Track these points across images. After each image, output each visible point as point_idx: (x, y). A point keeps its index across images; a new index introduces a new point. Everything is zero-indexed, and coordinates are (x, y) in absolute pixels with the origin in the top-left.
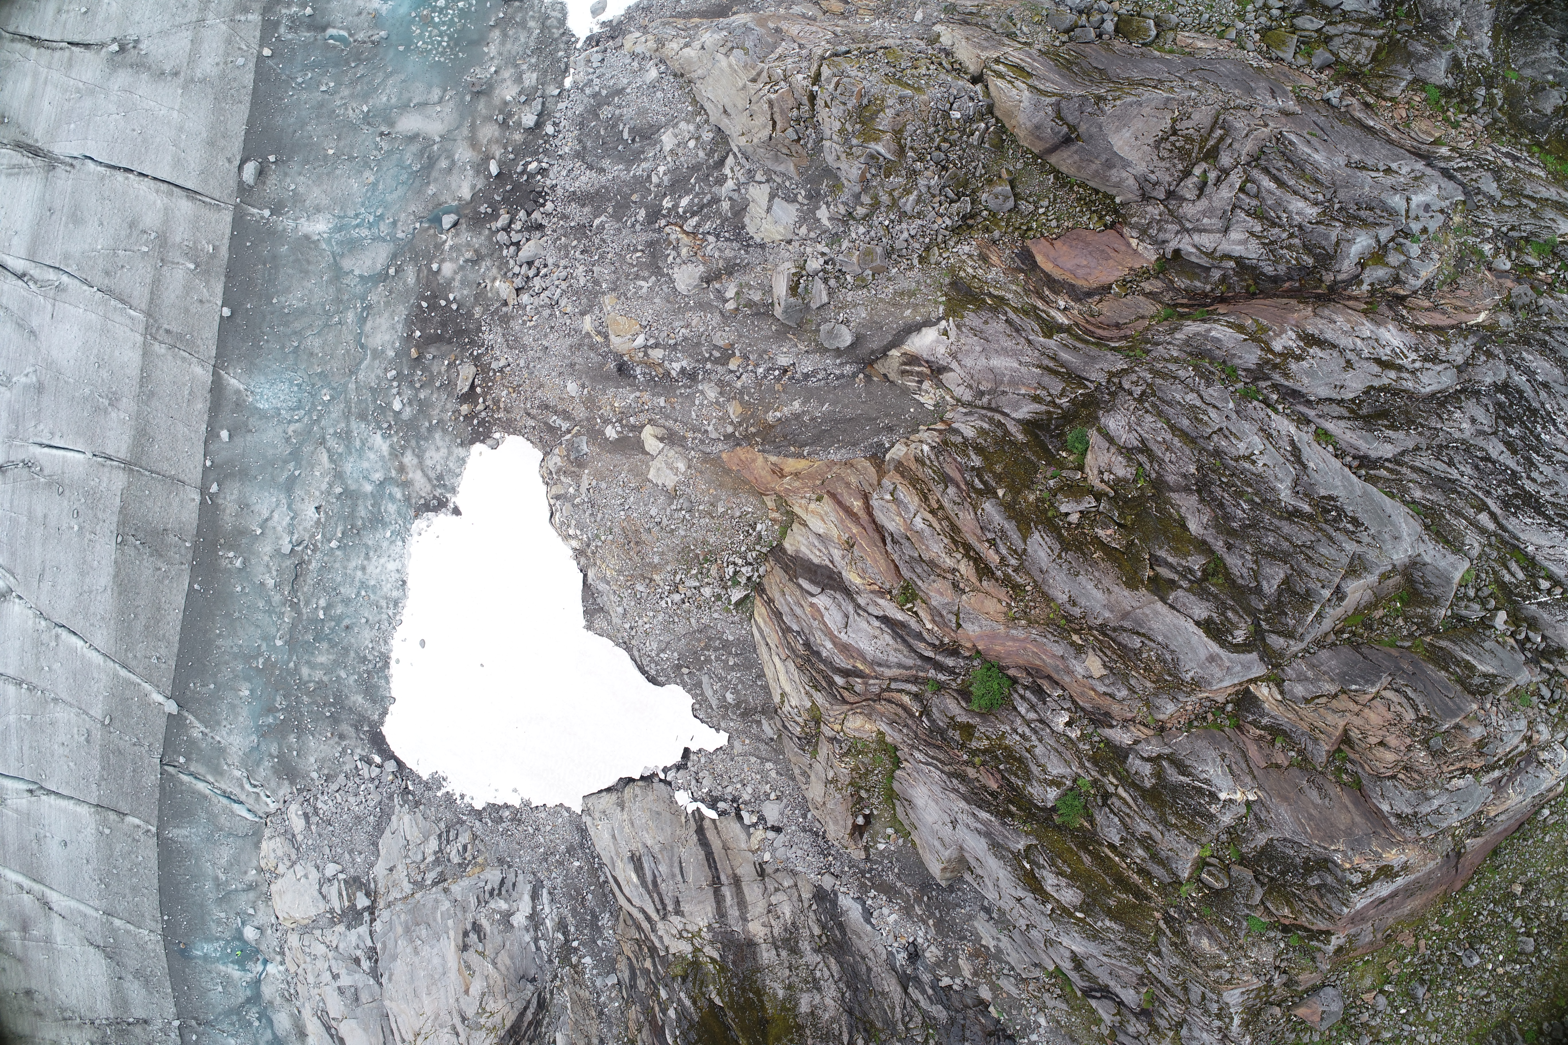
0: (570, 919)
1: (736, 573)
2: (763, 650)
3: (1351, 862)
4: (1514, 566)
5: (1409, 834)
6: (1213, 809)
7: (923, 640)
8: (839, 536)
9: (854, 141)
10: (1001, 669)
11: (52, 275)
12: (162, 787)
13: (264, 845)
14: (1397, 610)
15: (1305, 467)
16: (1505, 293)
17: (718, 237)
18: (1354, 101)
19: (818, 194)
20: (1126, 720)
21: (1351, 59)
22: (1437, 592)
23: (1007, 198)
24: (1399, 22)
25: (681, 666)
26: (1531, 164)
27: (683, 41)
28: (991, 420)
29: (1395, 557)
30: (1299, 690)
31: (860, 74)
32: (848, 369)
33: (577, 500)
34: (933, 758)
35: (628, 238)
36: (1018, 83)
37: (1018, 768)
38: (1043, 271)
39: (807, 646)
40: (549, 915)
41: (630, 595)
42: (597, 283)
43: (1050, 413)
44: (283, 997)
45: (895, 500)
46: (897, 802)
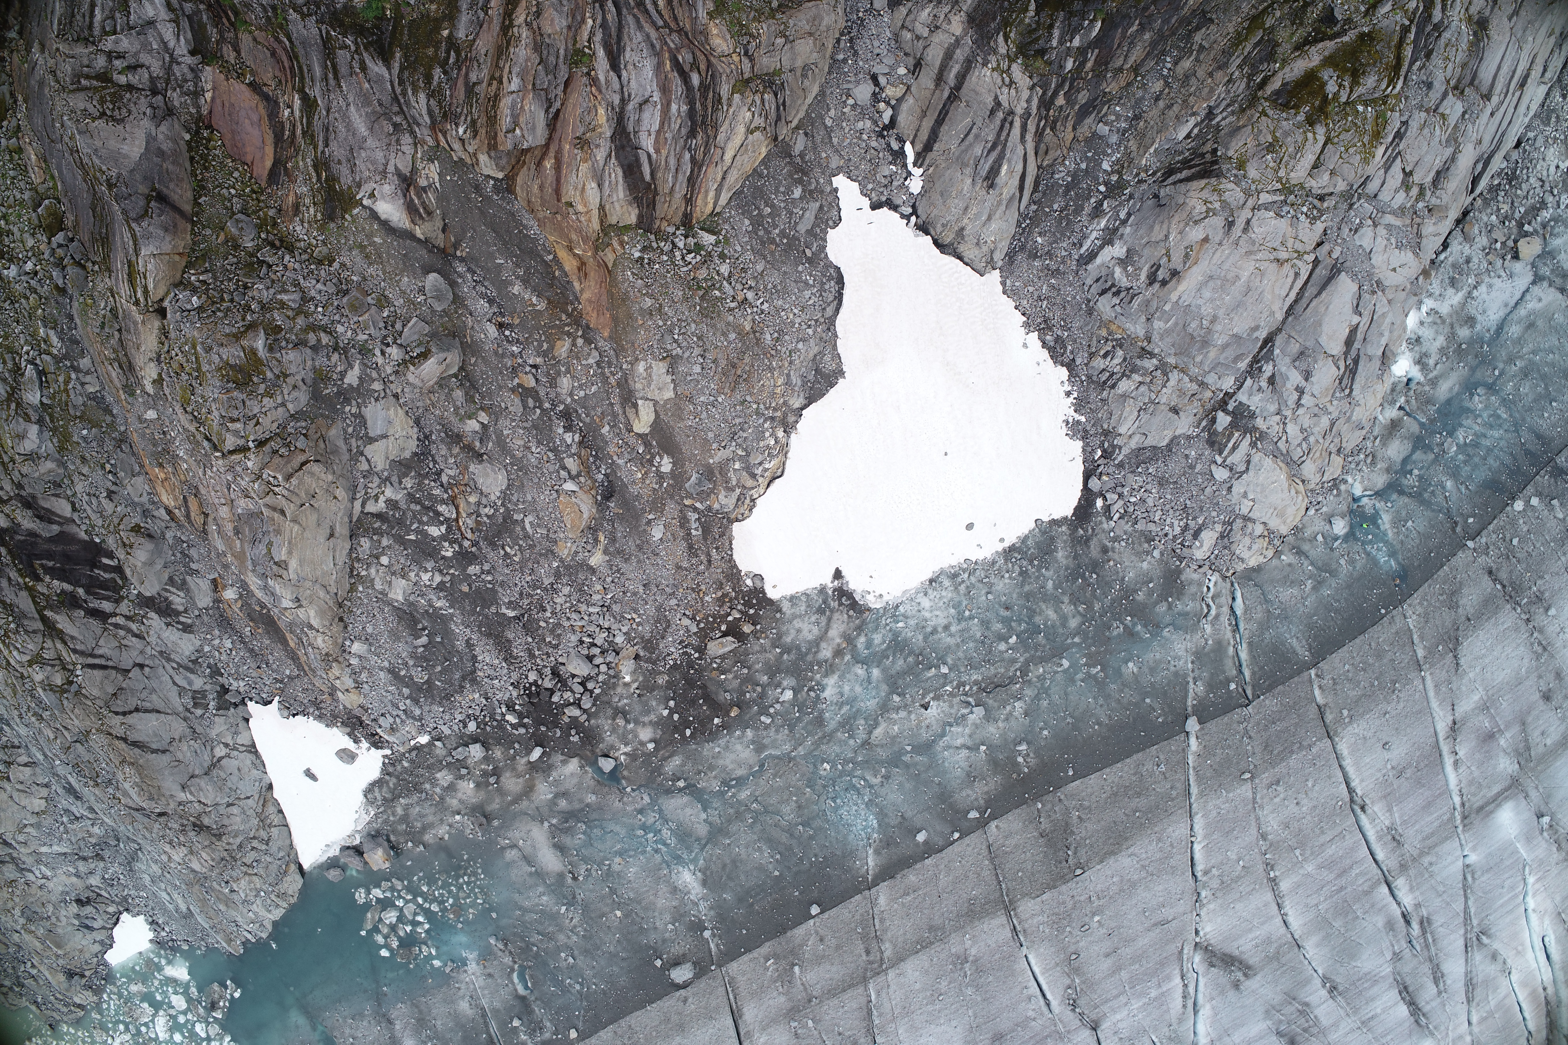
0: (1087, 210)
1: (690, 252)
2: (732, 181)
7: (604, 20)
8: (584, 161)
9: (269, 375)
12: (1270, 689)
13: (1253, 563)
17: (439, 473)
19: (339, 394)
23: (238, 222)
25: (807, 259)
27: (311, 634)
28: (404, 93)
31: (214, 407)
33: (740, 452)
35: (503, 571)
36: (142, 270)
38: (275, 150)
39: (692, 134)
40: (1096, 230)
41: (782, 345)
42: (558, 575)
43: (366, 48)
44: (1373, 463)
45: (516, 124)
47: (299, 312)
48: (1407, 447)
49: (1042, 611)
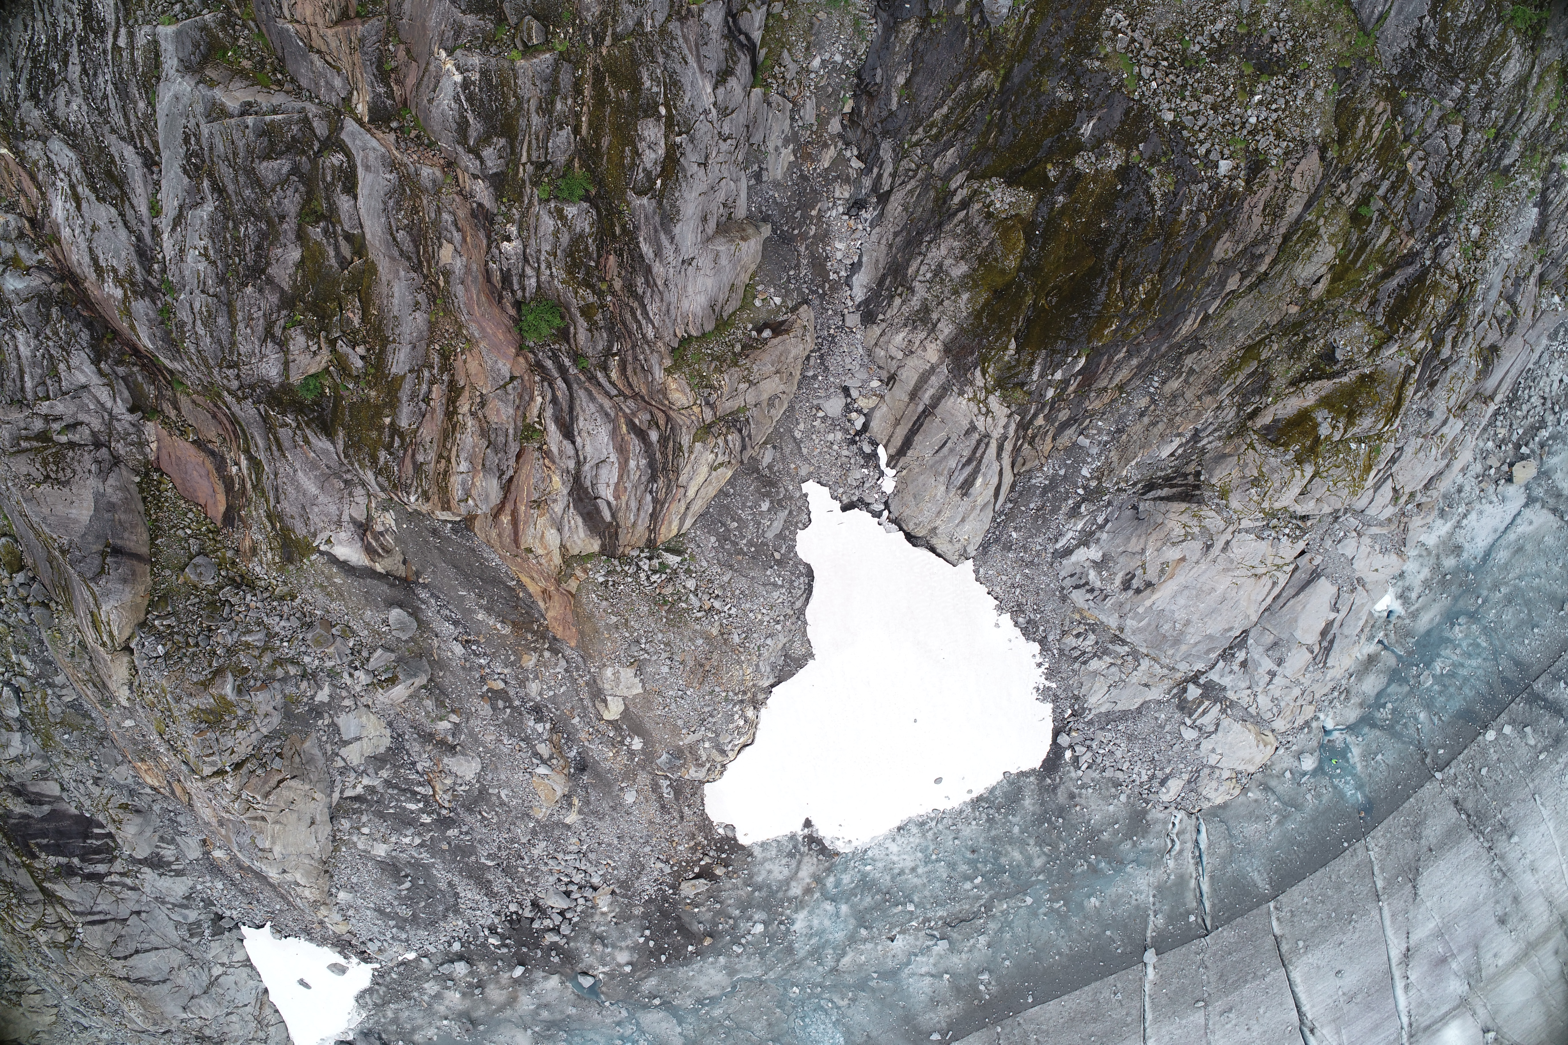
0: (1063, 510)
1: (655, 572)
2: (697, 507)
6: (475, 77)
7: (555, 396)
8: (542, 516)
9: (240, 713)
10: (517, 321)
13: (1219, 801)
14: (234, 52)
15: (181, 207)
17: (414, 764)
19: (311, 710)
20: (465, 198)
22: (196, 34)
23: (196, 566)
25: (776, 561)
27: (298, 889)
28: (352, 465)
29: (190, 89)
30: (337, 82)
31: (189, 743)
33: (710, 735)
34: (638, 321)
35: (481, 832)
36: (104, 619)
37: (579, 251)
38: (227, 499)
39: (653, 478)
40: (1073, 530)
41: (750, 642)
42: (534, 833)
43: (307, 425)
44: (1347, 698)
45: (468, 496)
46: (725, 316)
47: (265, 649)
48: (1383, 680)
49: (1007, 853)
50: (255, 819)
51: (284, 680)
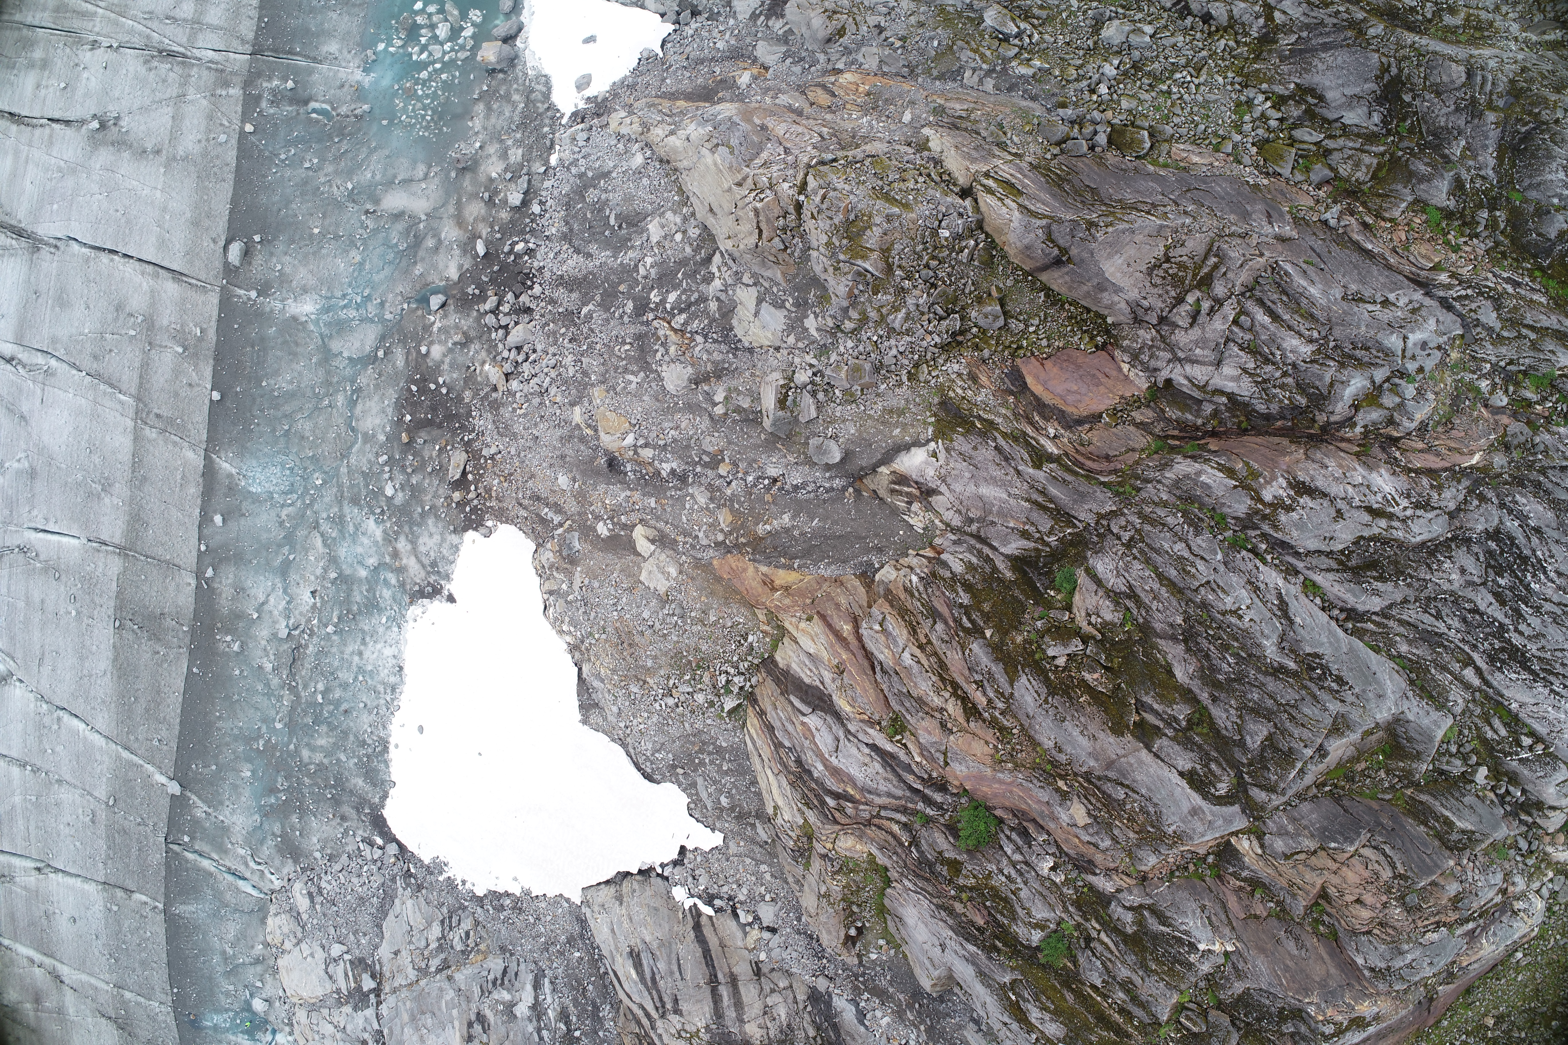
0: (571, 1009)
1: (728, 682)
2: (756, 760)
3: (1324, 1014)
4: (1497, 723)
5: (1382, 987)
6: (1193, 958)
7: (912, 772)
8: (829, 660)
9: (842, 257)
10: (988, 809)
11: (40, 359)
12: (168, 865)
13: (270, 921)
14: (1379, 763)
15: (1291, 622)
16: (1501, 431)
17: (706, 337)
18: (1353, 221)
19: (806, 303)
20: (1109, 869)
21: (1350, 175)
22: (1420, 748)
23: (996, 317)
24: (1401, 139)
25: (676, 767)
26: (1532, 289)
27: (668, 129)
28: (979, 553)
29: (1378, 716)
30: (1279, 845)
31: (847, 187)
32: (837, 483)
33: (570, 598)
34: (921, 888)
35: (616, 330)
36: (1008, 201)
37: (1004, 907)
38: (1033, 394)
39: (799, 762)
40: (551, 1004)
41: (624, 695)
42: (586, 374)
43: (1037, 550)
45: (884, 631)
46: (888, 917)
50: (745, 179)
51: (845, 310)
